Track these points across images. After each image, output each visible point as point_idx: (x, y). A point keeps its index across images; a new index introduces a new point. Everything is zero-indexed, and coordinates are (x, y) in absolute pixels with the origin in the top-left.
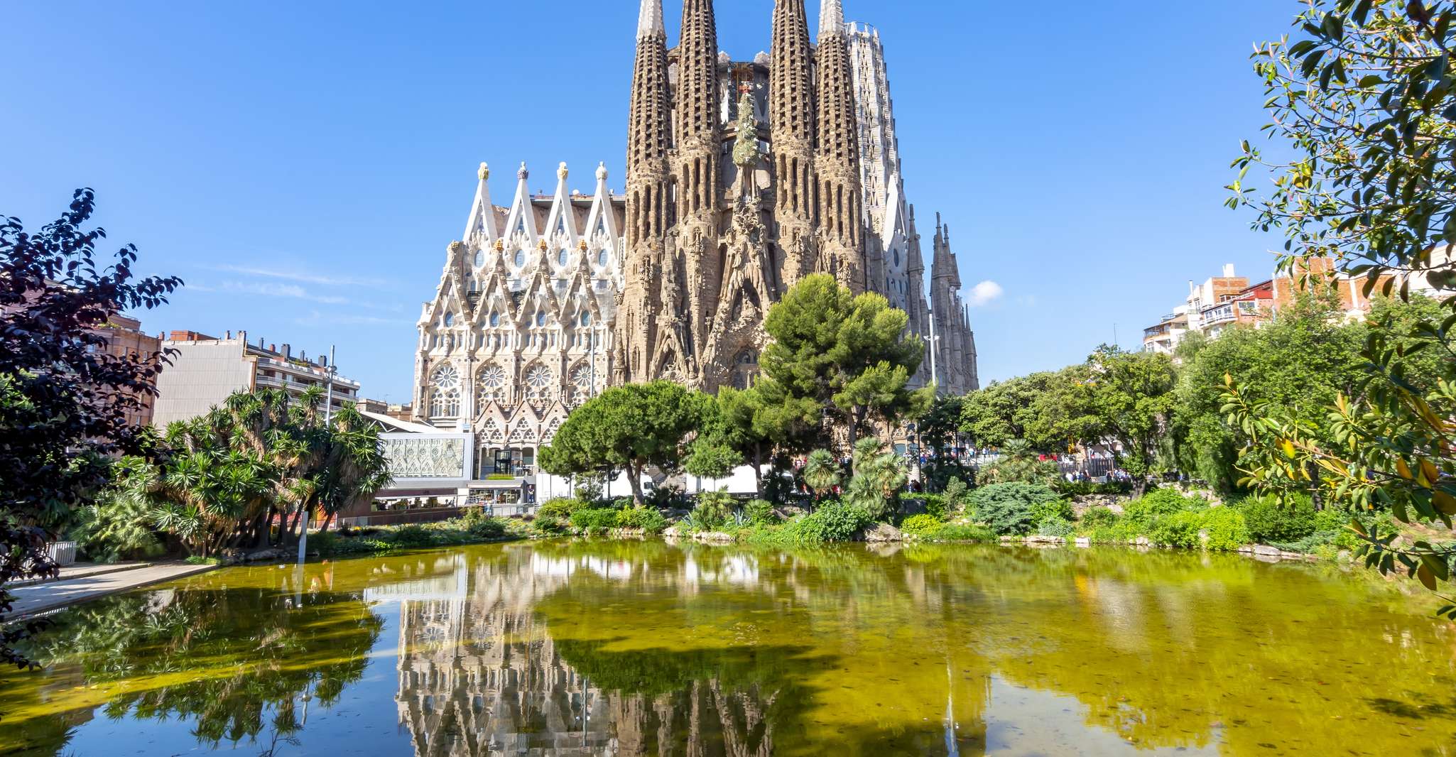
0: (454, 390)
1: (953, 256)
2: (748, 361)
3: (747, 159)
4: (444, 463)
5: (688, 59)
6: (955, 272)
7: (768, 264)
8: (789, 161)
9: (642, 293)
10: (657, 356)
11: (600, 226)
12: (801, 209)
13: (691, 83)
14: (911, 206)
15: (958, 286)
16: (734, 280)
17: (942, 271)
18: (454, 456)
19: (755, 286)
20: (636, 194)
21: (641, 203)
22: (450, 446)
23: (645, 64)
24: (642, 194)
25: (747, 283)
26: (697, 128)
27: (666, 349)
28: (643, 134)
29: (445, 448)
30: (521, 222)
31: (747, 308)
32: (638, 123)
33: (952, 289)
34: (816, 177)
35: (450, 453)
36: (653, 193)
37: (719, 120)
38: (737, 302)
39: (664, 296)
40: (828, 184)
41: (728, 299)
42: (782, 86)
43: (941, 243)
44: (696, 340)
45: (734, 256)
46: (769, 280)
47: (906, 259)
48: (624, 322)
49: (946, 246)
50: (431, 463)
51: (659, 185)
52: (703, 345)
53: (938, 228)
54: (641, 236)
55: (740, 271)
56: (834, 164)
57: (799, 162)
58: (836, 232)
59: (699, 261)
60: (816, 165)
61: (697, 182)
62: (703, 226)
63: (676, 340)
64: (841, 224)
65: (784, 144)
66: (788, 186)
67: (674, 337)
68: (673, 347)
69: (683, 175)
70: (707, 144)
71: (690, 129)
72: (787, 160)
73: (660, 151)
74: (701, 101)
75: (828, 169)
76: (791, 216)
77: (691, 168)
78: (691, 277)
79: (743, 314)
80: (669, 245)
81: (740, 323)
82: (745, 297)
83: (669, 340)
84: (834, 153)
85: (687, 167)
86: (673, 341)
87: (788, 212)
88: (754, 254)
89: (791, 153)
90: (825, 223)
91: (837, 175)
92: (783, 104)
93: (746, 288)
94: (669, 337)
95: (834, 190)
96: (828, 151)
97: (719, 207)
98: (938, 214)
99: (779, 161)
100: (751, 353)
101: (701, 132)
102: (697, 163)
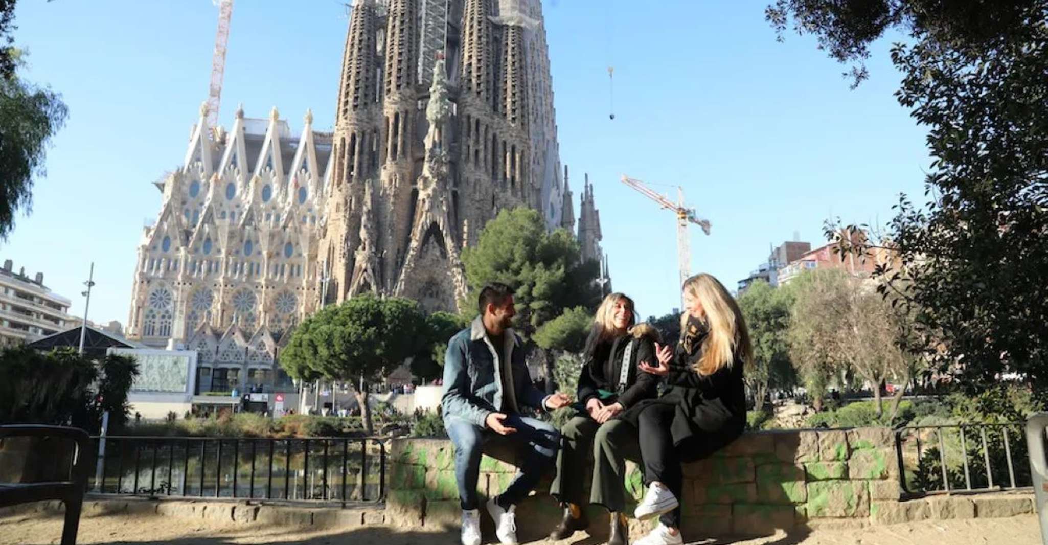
0: (167, 312)
1: (597, 212)
2: (431, 295)
3: (439, 116)
4: (170, 379)
5: (394, 26)
6: (598, 225)
7: (452, 210)
8: (473, 121)
9: (343, 229)
10: (354, 287)
11: (304, 166)
12: (482, 164)
13: (396, 47)
14: (566, 167)
15: (600, 237)
16: (422, 221)
17: (588, 224)
18: (179, 372)
19: (441, 228)
20: (343, 140)
21: (347, 148)
22: (176, 363)
23: (358, 27)
24: (348, 141)
25: (435, 225)
26: (398, 87)
27: (362, 282)
28: (352, 88)
29: (171, 364)
30: (235, 157)
31: (434, 247)
32: (349, 77)
33: (596, 240)
34: (494, 136)
35: (175, 370)
36: (358, 140)
37: (417, 81)
38: (425, 241)
39: (363, 234)
40: (505, 143)
41: (417, 238)
42: (470, 57)
43: (587, 201)
44: (389, 273)
45: (424, 201)
46: (453, 224)
47: (560, 212)
48: (326, 255)
49: (591, 203)
50: (158, 378)
51: (363, 133)
52: (395, 279)
53: (586, 187)
54: (345, 177)
55: (429, 214)
56: (510, 126)
57: (481, 122)
58: (509, 185)
59: (394, 203)
60: (495, 126)
61: (396, 133)
62: (398, 172)
63: (372, 274)
64: (513, 178)
65: (470, 106)
66: (471, 142)
67: (370, 271)
68: (368, 280)
69: (384, 126)
70: (406, 101)
71: (393, 87)
72: (472, 120)
73: (366, 104)
74: (403, 63)
75: (504, 130)
76: (473, 169)
77: (391, 120)
78: (386, 217)
79: (430, 252)
80: (369, 188)
81: (427, 261)
82: (432, 239)
83: (365, 274)
84: (510, 117)
85: (387, 119)
86: (368, 275)
87: (471, 165)
88: (441, 199)
89: (475, 114)
90: (500, 176)
91: (511, 136)
92: (470, 72)
93: (433, 231)
94: (365, 270)
95: (509, 149)
96: (505, 115)
97: (412, 156)
98: (586, 175)
99: (465, 119)
100: (434, 289)
101: (402, 90)
102: (396, 116)
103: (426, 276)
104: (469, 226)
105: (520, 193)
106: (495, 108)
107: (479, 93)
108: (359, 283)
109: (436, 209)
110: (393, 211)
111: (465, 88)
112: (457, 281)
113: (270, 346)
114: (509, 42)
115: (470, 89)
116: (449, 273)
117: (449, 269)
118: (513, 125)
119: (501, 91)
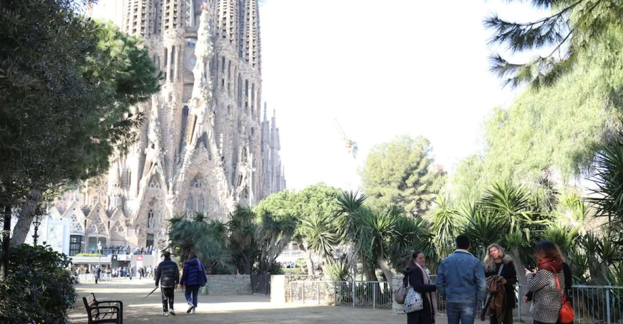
2: (197, 186)
3: (206, 54)
10: (146, 178)
12: (233, 94)
16: (197, 132)
19: (209, 137)
25: (205, 134)
26: (175, 25)
27: (154, 172)
31: (203, 151)
34: (240, 74)
38: (196, 146)
40: (247, 82)
41: (193, 143)
42: (225, 13)
44: (171, 167)
45: (196, 116)
46: (216, 135)
52: (174, 172)
55: (201, 126)
56: (251, 70)
57: (232, 63)
58: (250, 112)
59: (173, 115)
60: (241, 68)
61: (172, 62)
62: (175, 91)
63: (161, 167)
64: (252, 107)
65: (226, 50)
66: (226, 77)
67: (159, 164)
68: (159, 172)
69: (163, 54)
70: (180, 37)
71: (170, 24)
72: (226, 61)
73: (150, 34)
74: (178, 7)
75: (247, 71)
76: (227, 97)
77: (170, 51)
78: (167, 125)
79: (200, 154)
80: (156, 101)
81: (198, 161)
82: (201, 145)
83: (156, 166)
84: (251, 62)
85: (166, 50)
86: (159, 168)
87: (226, 94)
88: (211, 116)
89: (228, 57)
90: (243, 104)
91: (252, 76)
92: (225, 25)
93: (203, 140)
94: (156, 164)
95: (250, 86)
96: (248, 60)
97: (183, 81)
98: (274, 110)
99: (220, 60)
100: (199, 181)
101: (177, 29)
102: (173, 48)
103: (196, 172)
104: (224, 138)
105: (257, 118)
106: (241, 55)
107: (231, 41)
108: (152, 173)
109: (206, 123)
110: (172, 122)
111: (220, 35)
112: (219, 177)
113: (81, 219)
114: (251, 7)
115: (224, 37)
116: (214, 171)
117: (213, 167)
118: (254, 69)
119: (244, 43)
